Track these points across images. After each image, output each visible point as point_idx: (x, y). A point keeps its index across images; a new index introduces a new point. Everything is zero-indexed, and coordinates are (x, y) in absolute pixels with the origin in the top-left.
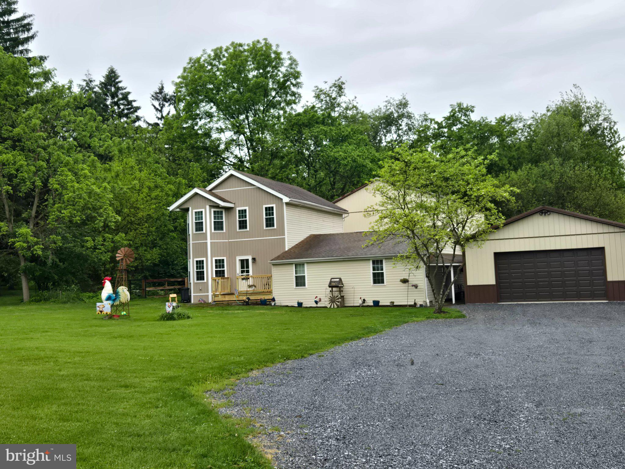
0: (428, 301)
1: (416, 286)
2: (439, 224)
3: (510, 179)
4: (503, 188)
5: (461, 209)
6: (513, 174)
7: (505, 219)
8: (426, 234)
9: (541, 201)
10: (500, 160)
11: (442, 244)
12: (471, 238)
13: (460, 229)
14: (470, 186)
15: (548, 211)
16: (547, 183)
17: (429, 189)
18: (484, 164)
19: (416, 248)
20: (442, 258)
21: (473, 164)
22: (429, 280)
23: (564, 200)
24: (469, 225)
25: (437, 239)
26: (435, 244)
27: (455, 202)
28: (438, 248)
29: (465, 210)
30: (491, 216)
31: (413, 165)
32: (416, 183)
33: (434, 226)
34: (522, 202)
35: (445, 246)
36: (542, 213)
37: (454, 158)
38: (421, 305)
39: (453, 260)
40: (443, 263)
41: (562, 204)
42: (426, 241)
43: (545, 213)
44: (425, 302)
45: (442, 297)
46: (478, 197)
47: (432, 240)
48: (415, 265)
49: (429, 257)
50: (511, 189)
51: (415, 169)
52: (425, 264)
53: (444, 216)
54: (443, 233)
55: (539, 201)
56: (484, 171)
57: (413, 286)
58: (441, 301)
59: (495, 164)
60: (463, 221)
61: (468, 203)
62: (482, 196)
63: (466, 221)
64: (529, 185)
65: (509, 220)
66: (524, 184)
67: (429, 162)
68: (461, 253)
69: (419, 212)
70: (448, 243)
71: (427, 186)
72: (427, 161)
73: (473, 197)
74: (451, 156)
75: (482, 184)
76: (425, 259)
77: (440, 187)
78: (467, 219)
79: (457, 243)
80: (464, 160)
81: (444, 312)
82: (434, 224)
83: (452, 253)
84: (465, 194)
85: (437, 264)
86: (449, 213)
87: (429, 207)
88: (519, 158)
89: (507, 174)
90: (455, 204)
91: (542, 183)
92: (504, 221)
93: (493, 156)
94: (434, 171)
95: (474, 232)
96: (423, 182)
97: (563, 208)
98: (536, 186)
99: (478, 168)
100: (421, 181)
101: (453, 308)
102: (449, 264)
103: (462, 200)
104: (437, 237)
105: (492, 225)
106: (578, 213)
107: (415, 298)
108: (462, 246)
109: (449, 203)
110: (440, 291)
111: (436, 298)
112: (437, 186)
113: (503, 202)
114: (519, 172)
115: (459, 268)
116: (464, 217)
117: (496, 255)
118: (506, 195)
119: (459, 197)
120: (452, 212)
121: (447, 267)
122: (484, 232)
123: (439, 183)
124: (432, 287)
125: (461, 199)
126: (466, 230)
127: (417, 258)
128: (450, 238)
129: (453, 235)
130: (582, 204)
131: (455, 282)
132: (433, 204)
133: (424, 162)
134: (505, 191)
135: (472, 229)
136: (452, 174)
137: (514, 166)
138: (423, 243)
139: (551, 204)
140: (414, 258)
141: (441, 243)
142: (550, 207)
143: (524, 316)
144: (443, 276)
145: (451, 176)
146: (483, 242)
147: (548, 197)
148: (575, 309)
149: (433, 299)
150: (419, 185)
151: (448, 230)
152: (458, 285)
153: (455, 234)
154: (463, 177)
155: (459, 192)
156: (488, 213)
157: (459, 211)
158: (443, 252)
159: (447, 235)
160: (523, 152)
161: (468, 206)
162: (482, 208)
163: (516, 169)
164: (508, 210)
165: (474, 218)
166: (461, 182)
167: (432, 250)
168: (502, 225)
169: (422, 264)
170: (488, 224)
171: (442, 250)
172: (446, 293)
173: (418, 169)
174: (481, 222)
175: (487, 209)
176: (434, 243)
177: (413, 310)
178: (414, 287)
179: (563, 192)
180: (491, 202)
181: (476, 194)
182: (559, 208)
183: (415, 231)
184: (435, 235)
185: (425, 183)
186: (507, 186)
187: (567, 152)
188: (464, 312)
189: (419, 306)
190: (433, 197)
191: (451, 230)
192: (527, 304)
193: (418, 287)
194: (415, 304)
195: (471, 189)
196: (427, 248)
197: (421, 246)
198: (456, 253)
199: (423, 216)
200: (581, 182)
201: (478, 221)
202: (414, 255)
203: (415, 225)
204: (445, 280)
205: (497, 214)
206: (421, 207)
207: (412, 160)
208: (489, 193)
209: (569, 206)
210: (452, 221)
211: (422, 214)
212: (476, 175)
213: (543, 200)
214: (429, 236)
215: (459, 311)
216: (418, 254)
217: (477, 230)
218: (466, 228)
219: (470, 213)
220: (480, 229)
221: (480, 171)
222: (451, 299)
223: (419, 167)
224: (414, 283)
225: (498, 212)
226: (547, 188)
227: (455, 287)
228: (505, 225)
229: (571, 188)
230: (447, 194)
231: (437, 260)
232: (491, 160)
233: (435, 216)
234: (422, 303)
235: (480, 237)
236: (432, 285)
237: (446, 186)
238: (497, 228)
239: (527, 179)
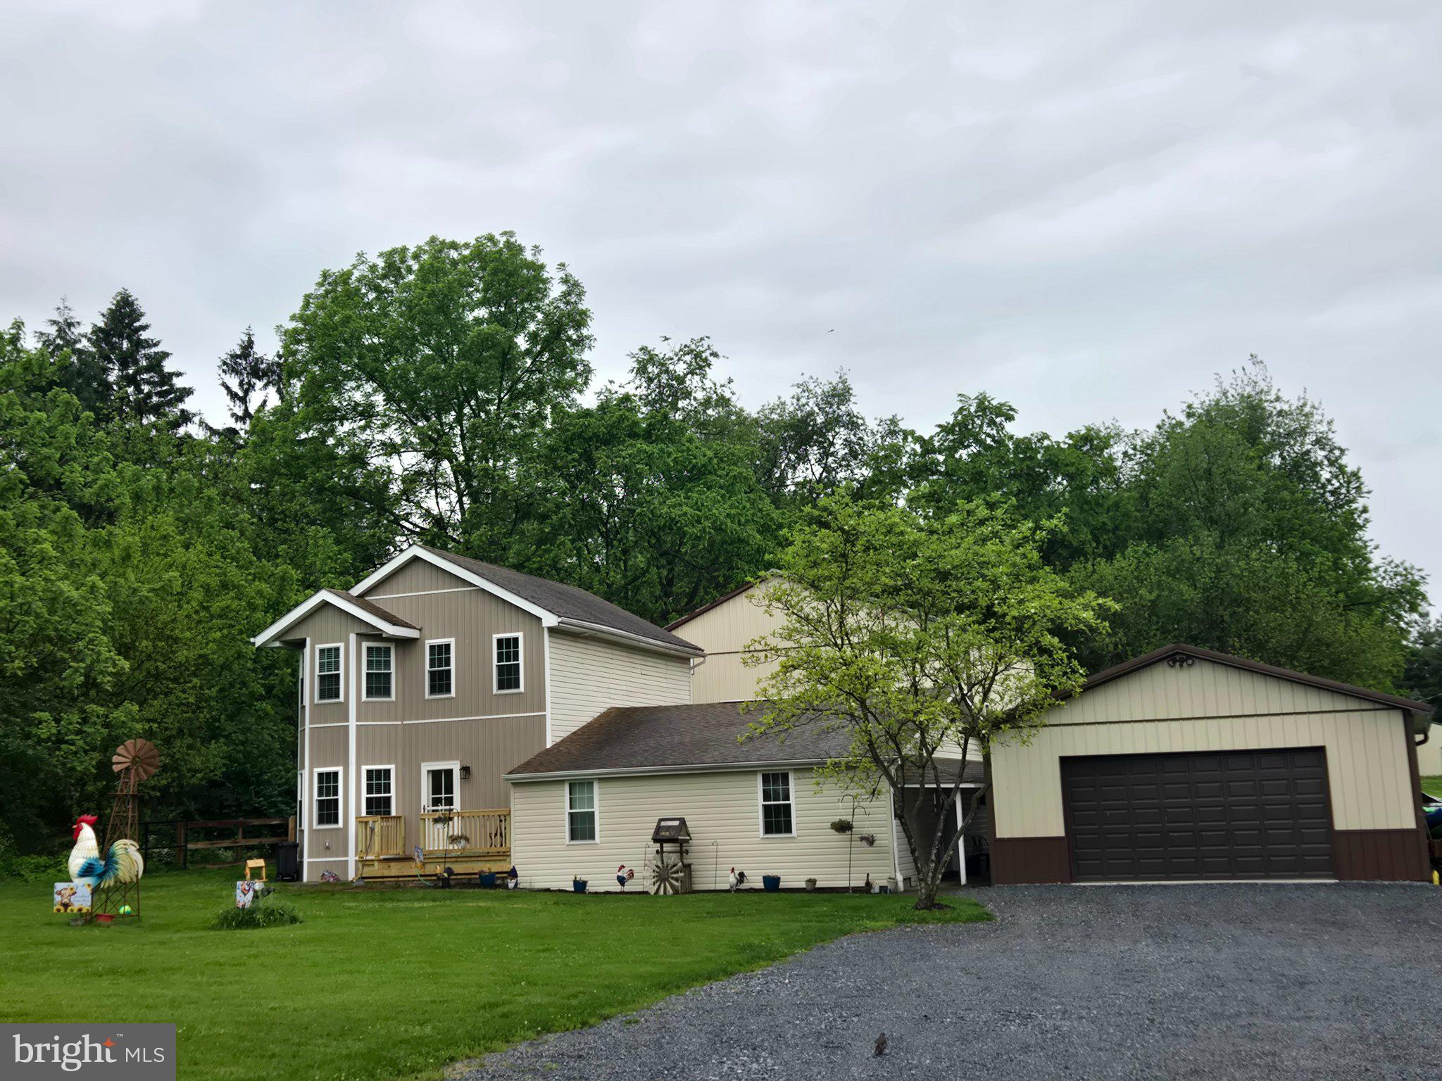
0: (900, 878)
1: (870, 841)
2: (927, 684)
3: (1096, 576)
4: (1081, 600)
5: (979, 649)
6: (1104, 567)
7: (1087, 676)
8: (896, 710)
9: (1169, 632)
10: (1073, 531)
11: (934, 734)
12: (1005, 722)
13: (977, 699)
14: (1001, 593)
15: (1189, 657)
16: (1184, 588)
17: (902, 598)
18: (1035, 541)
19: (871, 743)
20: (935, 768)
21: (1007, 540)
22: (903, 824)
23: (1223, 630)
24: (1000, 689)
25: (921, 722)
26: (918, 735)
27: (964, 630)
28: (923, 743)
29: (989, 651)
30: (1053, 666)
31: (862, 541)
32: (871, 584)
33: (915, 689)
34: (1125, 634)
35: (940, 739)
36: (1175, 661)
37: (962, 524)
38: (883, 889)
39: (961, 775)
40: (938, 782)
41: (1219, 639)
42: (895, 727)
43: (1182, 662)
44: (894, 879)
45: (936, 869)
46: (1021, 620)
47: (910, 724)
48: (869, 786)
49: (902, 766)
50: (1100, 601)
51: (867, 549)
52: (893, 784)
53: (937, 665)
54: (936, 707)
55: (1164, 631)
56: (1035, 555)
57: (862, 839)
58: (933, 878)
59: (1063, 541)
60: (985, 679)
61: (997, 634)
62: (1029, 618)
63: (993, 679)
64: (1143, 592)
65: (1096, 677)
66: (1132, 591)
67: (902, 533)
68: (980, 759)
69: (877, 654)
70: (949, 732)
71: (896, 590)
72: (897, 530)
73: (1008, 619)
74: (953, 519)
75: (1030, 587)
76: (893, 772)
77: (929, 593)
78: (995, 674)
79: (968, 733)
80: (986, 530)
81: (940, 907)
82: (914, 685)
83: (960, 757)
84: (989, 613)
85: (922, 785)
86: (950, 657)
87: (901, 643)
88: (1116, 528)
89: (1089, 566)
90: (964, 636)
91: (1171, 590)
92: (1082, 680)
93: (1055, 522)
94: (914, 556)
95: (1010, 706)
96: (887, 581)
97: (1222, 649)
98: (1159, 596)
99: (1021, 550)
100: (883, 578)
101: (962, 894)
102: (952, 786)
103: (982, 627)
104: (922, 718)
105: (1054, 688)
106: (1257, 662)
107: (868, 870)
108: (984, 741)
109: (951, 634)
110: (930, 853)
111: (919, 871)
112: (920, 590)
113: (1081, 632)
114: (1119, 561)
115: (977, 795)
116: (989, 668)
117: (1066, 762)
118: (1088, 615)
119: (974, 618)
120: (957, 655)
121: (948, 792)
122: (1036, 705)
123: (926, 583)
124: (910, 844)
125: (980, 623)
126: (992, 700)
127: (874, 768)
128: (953, 721)
129: (962, 713)
130: (1267, 642)
131: (966, 831)
132: (911, 636)
133: (889, 532)
134: (1086, 607)
135: (1007, 698)
136: (956, 562)
137: (1105, 547)
138: (888, 733)
139: (1194, 639)
140: (867, 770)
141: (932, 732)
142: (1192, 647)
143: (1137, 917)
144: (938, 815)
145: (954, 567)
146: (1033, 731)
147: (1186, 623)
148: (1260, 899)
149: (912, 872)
150: (878, 589)
151: (949, 700)
152: (974, 838)
153: (967, 711)
154: (986, 572)
155: (975, 608)
156: (1044, 659)
157: (974, 654)
158: (936, 755)
159: (946, 712)
160: (1127, 515)
161: (997, 641)
162: (1030, 647)
163: (1110, 557)
164: (1092, 652)
165: (1013, 672)
166: (979, 583)
167: (909, 749)
168: (1078, 690)
169: (885, 785)
170: (1046, 686)
171: (934, 749)
172: (946, 858)
173: (875, 549)
174: (1027, 681)
175: (1043, 651)
176: (915, 732)
177: (864, 900)
178: (864, 843)
179: (1221, 612)
180: (1052, 632)
181: (1015, 613)
182: (1211, 648)
183: (868, 701)
184: (916, 713)
185: (892, 583)
186: (1091, 595)
187: (1228, 515)
188: (990, 907)
189: (877, 890)
190: (912, 618)
191: (955, 701)
192: (1142, 886)
193: (876, 843)
194: (868, 884)
195: (1004, 600)
196: (897, 745)
197: (883, 739)
198: (968, 758)
199: (888, 664)
200: (1264, 589)
201: (1020, 679)
202: (867, 762)
203: (868, 687)
204: (941, 827)
205: (1066, 661)
206: (882, 643)
207: (862, 529)
208: (1048, 612)
209: (1237, 645)
210: (958, 679)
211: (885, 660)
212: (1014, 565)
213: (1175, 629)
214: (902, 715)
215: (976, 905)
216: (876, 759)
217: (1019, 700)
218: (992, 695)
219: (1001, 658)
220: (1027, 698)
221: (1024, 556)
222: (958, 874)
223: (877, 544)
224: (866, 832)
225: (1069, 658)
226: (1185, 601)
227: (965, 841)
228: (1088, 689)
229: (1237, 601)
230: (946, 612)
231: (923, 776)
232: (1051, 531)
233: (918, 666)
234: (884, 883)
235: (1026, 718)
236: (909, 837)
237: (944, 593)
238: (1067, 696)
239: (1136, 578)
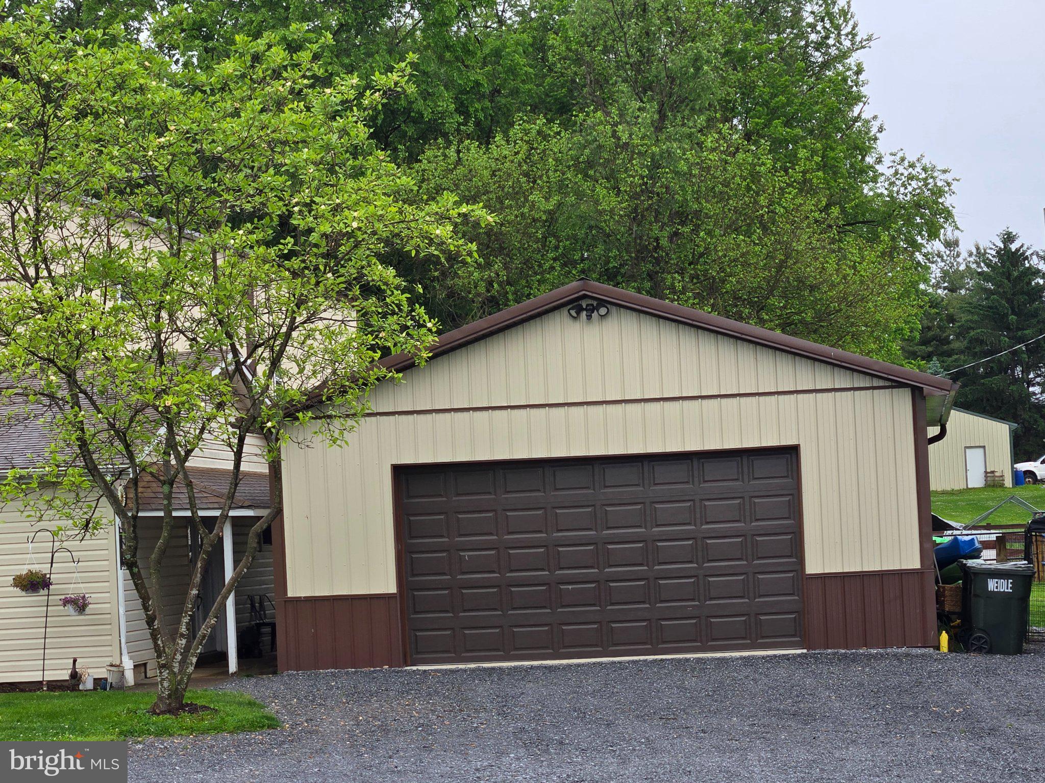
0: (128, 664)
1: (80, 605)
2: (180, 345)
3: (460, 170)
4: (434, 207)
5: (266, 287)
6: (474, 153)
7: (439, 332)
8: (125, 389)
9: (574, 263)
10: (426, 95)
11: (188, 429)
12: (306, 408)
13: (262, 369)
14: (305, 194)
15: (602, 303)
16: (601, 191)
17: (138, 200)
18: (360, 106)
19: (83, 444)
20: (189, 485)
21: (316, 104)
22: (135, 577)
23: (658, 261)
24: (299, 353)
25: (168, 409)
26: (163, 431)
27: (242, 256)
28: (171, 444)
29: (282, 291)
30: (384, 316)
31: (74, 100)
32: (85, 175)
33: (159, 353)
34: (506, 266)
35: (199, 438)
36: (579, 310)
37: (243, 76)
38: (100, 683)
39: (231, 496)
40: (193, 507)
41: (651, 276)
42: (125, 416)
43: (591, 310)
44: (118, 667)
45: (187, 648)
46: (335, 239)
47: (150, 411)
48: (80, 515)
49: (135, 482)
50: (464, 209)
51: (81, 114)
52: (120, 511)
53: (197, 312)
54: (194, 383)
55: (568, 263)
56: (361, 133)
57: (66, 602)
58: (183, 662)
59: (407, 111)
60: (274, 337)
61: (295, 263)
62: (350, 235)
63: (288, 336)
64: (535, 197)
65: (455, 334)
66: (518, 194)
67: (142, 89)
68: (265, 469)
69: (96, 296)
70: (214, 425)
71: (133, 186)
72: (134, 84)
73: (314, 237)
74: (228, 67)
75: (351, 184)
76: (120, 491)
77: (187, 190)
78: (292, 328)
79: (244, 427)
80: (280, 88)
81: (193, 709)
82: (158, 346)
83: (230, 466)
84: (285, 226)
85: (168, 513)
86: (218, 301)
87: (138, 275)
88: (496, 92)
89: (452, 152)
90: (245, 264)
91: (580, 195)
92: (431, 339)
93: (394, 77)
94: (162, 130)
95: (315, 382)
96: (114, 170)
97: (656, 291)
98: (560, 205)
99: (340, 122)
100: (108, 165)
101: (230, 688)
102: (217, 513)
103: (272, 252)
104: (169, 401)
105: (386, 351)
106: (705, 313)
107: (74, 653)
108: (270, 438)
109: (220, 262)
110: (179, 622)
111: (159, 653)
112: (171, 188)
113: (431, 260)
114: (499, 145)
115: (258, 527)
116: (279, 318)
117: (401, 473)
118: (443, 231)
119: (258, 235)
120: (230, 297)
121: (209, 523)
122: (359, 381)
123: (180, 176)
124: (146, 608)
125: (268, 244)
126: (286, 373)
127: (87, 484)
128: (220, 406)
129: (235, 393)
130: (723, 281)
131: (239, 584)
132: (153, 263)
133: (120, 87)
134: (442, 218)
135: (309, 368)
136: (231, 142)
137: (478, 123)
138: (112, 426)
139: (611, 276)
140: (76, 488)
141: (186, 426)
142: (609, 287)
143: (504, 715)
144: (193, 562)
145: (228, 150)
146: (350, 422)
147: (600, 249)
148: (691, 682)
149: (148, 655)
150: (98, 183)
151: (217, 371)
152: (251, 599)
153: (244, 390)
154: (279, 159)
155: (260, 218)
156: (371, 303)
157: (260, 296)
158: (190, 463)
159: (210, 391)
160: (512, 71)
161: (295, 274)
162: (349, 285)
163: (485, 137)
164: (451, 294)
165: (320, 325)
166: (268, 178)
167: (146, 454)
168: (425, 354)
169: (106, 512)
170: (373, 348)
171: (188, 453)
172: (204, 630)
173: (97, 116)
174: (342, 339)
175: (369, 290)
176: (158, 424)
177: (67, 702)
178: (70, 609)
179: (656, 231)
180: (385, 260)
181: (326, 228)
182: (639, 290)
183: (79, 375)
184: (161, 392)
185: (122, 174)
186: (449, 198)
187: (672, 79)
188: (273, 708)
189: (90, 685)
190: (156, 233)
191: (225, 373)
192: (515, 668)
193: (88, 610)
194: (75, 676)
195: (309, 206)
196: (127, 447)
197: (104, 436)
198: (244, 467)
199: (115, 310)
200: (722, 198)
201: (331, 335)
202: (75, 474)
203: (79, 350)
204: (198, 579)
205: (406, 308)
206: (106, 275)
207: (73, 78)
208: (379, 226)
209: (679, 286)
210: (229, 336)
211: (110, 304)
212: (327, 148)
213: (583, 259)
214: (135, 397)
215: (251, 704)
216: (92, 469)
217: (329, 371)
218: (285, 364)
219: (301, 302)
220: (341, 369)
221: (344, 132)
222: (224, 656)
223: (98, 106)
224: (73, 590)
225: (411, 302)
226: (601, 213)
227: (237, 603)
228: (439, 354)
229: (682, 216)
230: (213, 225)
231: (169, 497)
232: (388, 93)
233: (164, 315)
234: (102, 673)
235: (338, 401)
236: (144, 599)
237: (212, 192)
238: (407, 366)
239: (526, 175)
